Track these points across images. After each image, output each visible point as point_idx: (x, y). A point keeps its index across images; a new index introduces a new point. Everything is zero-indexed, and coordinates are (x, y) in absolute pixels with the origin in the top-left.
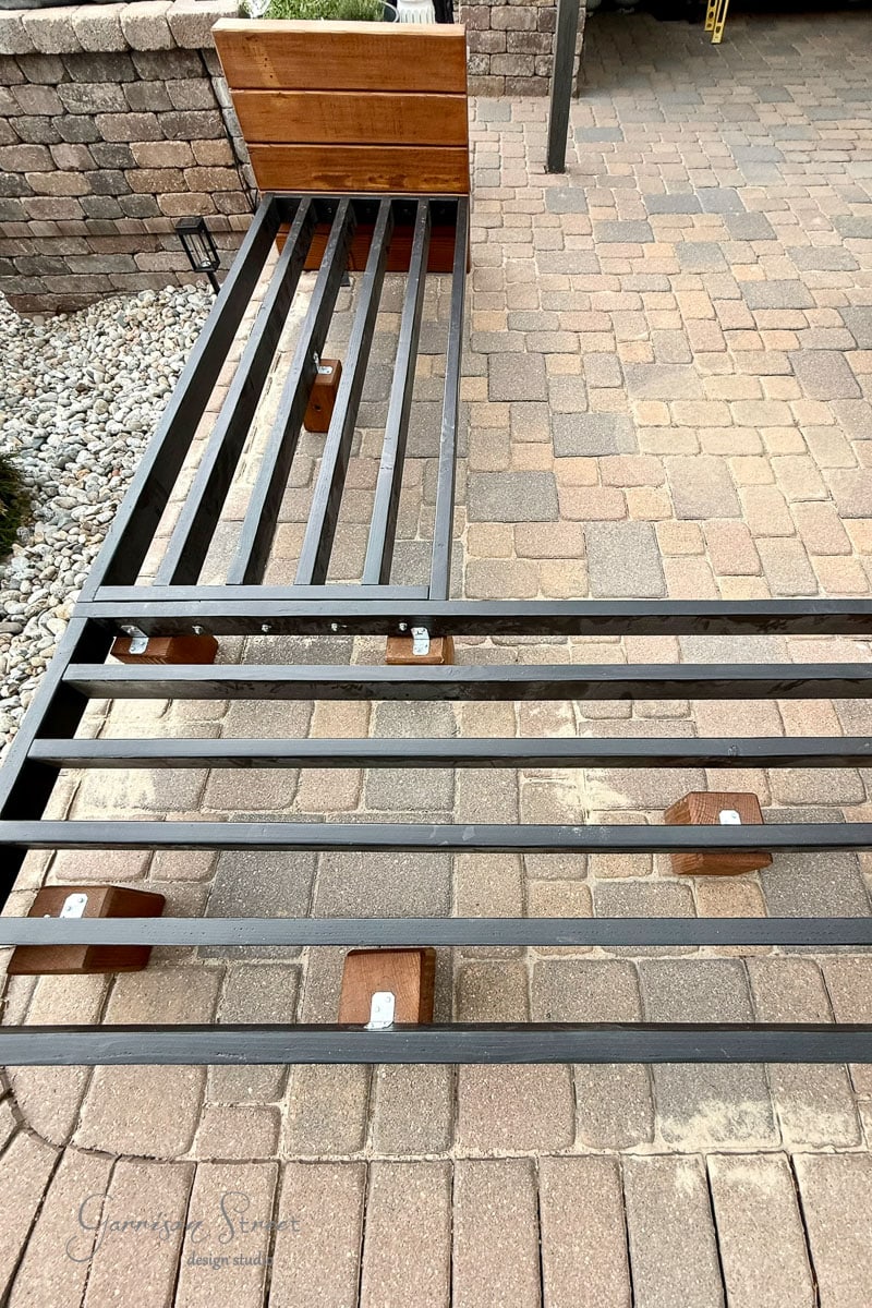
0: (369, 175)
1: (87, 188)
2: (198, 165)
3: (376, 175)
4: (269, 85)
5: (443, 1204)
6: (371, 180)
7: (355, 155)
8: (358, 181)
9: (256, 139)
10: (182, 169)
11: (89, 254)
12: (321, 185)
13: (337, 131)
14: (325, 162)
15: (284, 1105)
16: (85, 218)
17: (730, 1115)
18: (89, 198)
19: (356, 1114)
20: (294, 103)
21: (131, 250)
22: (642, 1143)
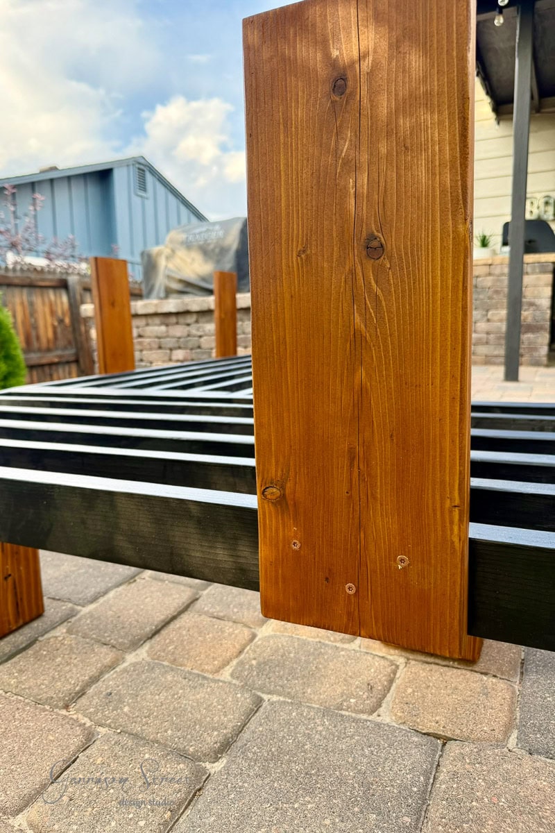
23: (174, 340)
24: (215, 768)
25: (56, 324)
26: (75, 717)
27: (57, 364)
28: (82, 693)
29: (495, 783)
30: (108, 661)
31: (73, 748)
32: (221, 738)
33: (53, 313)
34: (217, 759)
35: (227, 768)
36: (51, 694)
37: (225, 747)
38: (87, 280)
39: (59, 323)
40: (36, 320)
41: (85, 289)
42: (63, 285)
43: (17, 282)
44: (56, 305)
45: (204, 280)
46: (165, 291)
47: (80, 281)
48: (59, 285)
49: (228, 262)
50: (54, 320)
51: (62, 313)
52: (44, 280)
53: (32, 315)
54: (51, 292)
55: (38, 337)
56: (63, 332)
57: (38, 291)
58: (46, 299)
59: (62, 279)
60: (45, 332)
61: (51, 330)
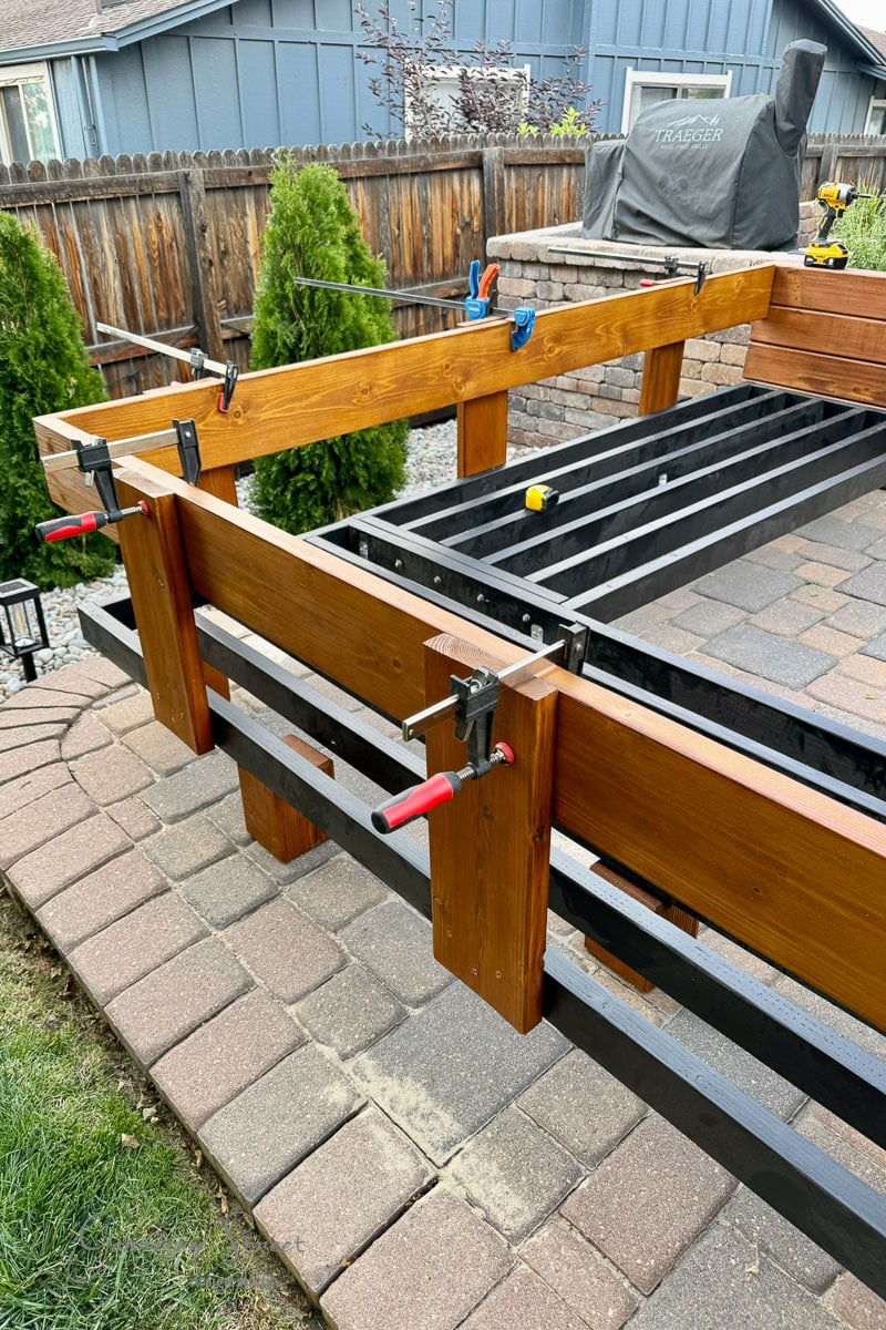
0: (855, 386)
3: (862, 388)
4: (792, 304)
5: (181, 942)
6: (856, 390)
7: (848, 367)
8: (841, 388)
9: (760, 339)
11: (588, 409)
12: (804, 385)
13: (838, 345)
14: (814, 367)
15: (165, 827)
16: (603, 382)
17: (422, 1105)
18: (615, 368)
19: (195, 862)
20: (807, 319)
21: (622, 415)
22: (333, 1049)
24: (414, 1012)
25: (458, 230)
26: (338, 942)
28: (348, 923)
29: (580, 1088)
30: (373, 897)
31: (331, 969)
32: (425, 993)
33: (455, 213)
34: (417, 1007)
35: (421, 1016)
36: (327, 918)
37: (426, 999)
38: (514, 148)
39: (463, 229)
40: (429, 228)
41: (508, 166)
42: (476, 164)
43: (405, 168)
44: (462, 200)
45: (678, 218)
46: (614, 227)
47: (500, 155)
48: (469, 165)
49: (721, 190)
50: (456, 225)
51: (470, 211)
52: (445, 160)
53: (424, 221)
54: (456, 177)
55: (430, 256)
56: (466, 243)
57: (436, 179)
58: (448, 192)
59: (475, 154)
60: (442, 248)
61: (449, 242)
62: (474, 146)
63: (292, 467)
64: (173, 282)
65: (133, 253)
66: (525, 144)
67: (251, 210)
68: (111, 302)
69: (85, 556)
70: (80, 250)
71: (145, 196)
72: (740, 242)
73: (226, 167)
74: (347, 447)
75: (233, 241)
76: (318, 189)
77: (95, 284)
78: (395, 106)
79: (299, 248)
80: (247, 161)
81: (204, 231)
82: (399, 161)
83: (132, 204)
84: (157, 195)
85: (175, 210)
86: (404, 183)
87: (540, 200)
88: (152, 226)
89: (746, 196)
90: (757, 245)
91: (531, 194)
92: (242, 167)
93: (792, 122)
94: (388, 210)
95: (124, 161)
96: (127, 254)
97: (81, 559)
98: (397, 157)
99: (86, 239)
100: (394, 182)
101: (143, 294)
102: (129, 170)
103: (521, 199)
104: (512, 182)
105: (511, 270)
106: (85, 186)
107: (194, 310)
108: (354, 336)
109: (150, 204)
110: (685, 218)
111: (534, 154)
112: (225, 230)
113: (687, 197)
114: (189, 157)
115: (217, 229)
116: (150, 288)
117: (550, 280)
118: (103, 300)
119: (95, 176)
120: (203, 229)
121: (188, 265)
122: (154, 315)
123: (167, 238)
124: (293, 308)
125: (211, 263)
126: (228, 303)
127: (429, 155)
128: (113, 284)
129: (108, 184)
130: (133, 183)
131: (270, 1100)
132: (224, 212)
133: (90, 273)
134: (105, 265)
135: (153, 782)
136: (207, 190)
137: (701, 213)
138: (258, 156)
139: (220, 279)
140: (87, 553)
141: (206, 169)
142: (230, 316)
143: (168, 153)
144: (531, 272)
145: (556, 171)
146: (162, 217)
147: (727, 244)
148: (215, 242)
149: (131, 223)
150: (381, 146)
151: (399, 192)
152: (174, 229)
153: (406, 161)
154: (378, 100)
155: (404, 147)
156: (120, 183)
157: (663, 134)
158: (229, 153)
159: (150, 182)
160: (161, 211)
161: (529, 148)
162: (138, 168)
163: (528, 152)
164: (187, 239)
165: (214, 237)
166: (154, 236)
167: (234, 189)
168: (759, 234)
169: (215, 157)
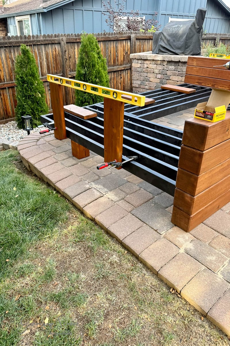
0: (208, 83)
1: (159, 82)
2: (181, 81)
3: (209, 83)
4: (194, 65)
5: (60, 168)
6: (208, 84)
7: (206, 79)
8: (205, 84)
9: (188, 74)
10: (178, 81)
12: (197, 84)
13: (204, 74)
14: (199, 80)
15: (57, 154)
16: (155, 87)
17: (102, 188)
18: (158, 84)
19: (63, 159)
20: (198, 69)
22: (87, 182)
23: (158, 70)
24: (102, 178)
25: (125, 54)
27: (123, 70)
31: (87, 173)
33: (124, 50)
37: (104, 176)
38: (138, 35)
39: (126, 54)
40: (118, 53)
41: (137, 39)
42: (129, 38)
43: (112, 39)
44: (126, 47)
45: (172, 48)
46: (158, 51)
47: (135, 36)
48: (128, 38)
49: (182, 42)
50: (124, 53)
51: (127, 50)
52: (122, 37)
53: (116, 51)
54: (124, 42)
55: (118, 60)
56: (126, 57)
57: (120, 42)
58: (122, 45)
59: (129, 36)
60: (121, 58)
61: (122, 57)
62: (129, 34)
63: (84, 101)
64: (58, 64)
65: (49, 57)
66: (141, 34)
67: (76, 48)
68: (44, 67)
69: (38, 122)
70: (38, 55)
71: (53, 44)
72: (186, 54)
73: (71, 37)
74: (96, 97)
75: (72, 55)
76: (91, 39)
77: (41, 63)
78: (111, 26)
79: (87, 52)
80: (76, 36)
81: (66, 52)
82: (111, 37)
83: (50, 46)
84: (56, 43)
85: (59, 47)
86: (112, 43)
87: (145, 47)
88: (54, 51)
89: (188, 43)
90: (190, 54)
91: (142, 46)
92: (74, 37)
93: (199, 26)
94: (108, 49)
95: (48, 35)
96: (48, 57)
97: (36, 122)
98: (110, 36)
99: (39, 53)
100: (110, 42)
101: (51, 66)
102: (49, 37)
103: (140, 47)
104: (138, 43)
105: (135, 62)
106: (39, 41)
107: (63, 70)
108: (98, 72)
109: (54, 46)
110: (174, 48)
111: (143, 36)
112: (70, 52)
113: (175, 44)
114: (63, 35)
115: (68, 51)
116: (53, 65)
117: (144, 63)
118: (42, 67)
119: (42, 39)
120: (65, 51)
121: (62, 59)
122: (54, 71)
123: (57, 53)
124: (85, 66)
125: (67, 59)
126: (70, 69)
127: (118, 36)
128: (45, 64)
129: (45, 40)
130: (50, 40)
131: (76, 187)
132: (70, 48)
133: (40, 61)
134: (43, 59)
135: (54, 148)
136: (67, 43)
137: (178, 47)
138: (78, 35)
139: (69, 63)
140: (38, 121)
141: (67, 38)
142: (71, 72)
143: (58, 34)
144: (140, 62)
145: (149, 41)
146: (56, 48)
147: (184, 54)
148: (68, 55)
149: (49, 50)
150: (107, 34)
151: (111, 45)
152: (59, 52)
153: (112, 37)
154: (107, 24)
155: (112, 34)
156: (47, 40)
157: (170, 29)
158: (72, 34)
159: (54, 40)
160: (56, 47)
161: (142, 35)
162: (51, 37)
163: (142, 36)
164: (62, 53)
165: (68, 54)
166: (54, 53)
167: (73, 43)
168: (191, 52)
169: (68, 35)
